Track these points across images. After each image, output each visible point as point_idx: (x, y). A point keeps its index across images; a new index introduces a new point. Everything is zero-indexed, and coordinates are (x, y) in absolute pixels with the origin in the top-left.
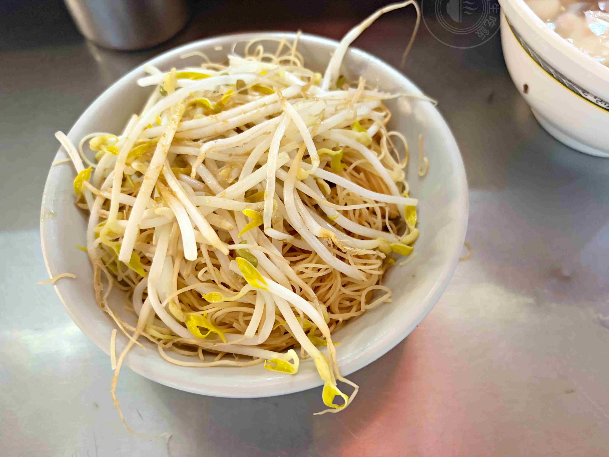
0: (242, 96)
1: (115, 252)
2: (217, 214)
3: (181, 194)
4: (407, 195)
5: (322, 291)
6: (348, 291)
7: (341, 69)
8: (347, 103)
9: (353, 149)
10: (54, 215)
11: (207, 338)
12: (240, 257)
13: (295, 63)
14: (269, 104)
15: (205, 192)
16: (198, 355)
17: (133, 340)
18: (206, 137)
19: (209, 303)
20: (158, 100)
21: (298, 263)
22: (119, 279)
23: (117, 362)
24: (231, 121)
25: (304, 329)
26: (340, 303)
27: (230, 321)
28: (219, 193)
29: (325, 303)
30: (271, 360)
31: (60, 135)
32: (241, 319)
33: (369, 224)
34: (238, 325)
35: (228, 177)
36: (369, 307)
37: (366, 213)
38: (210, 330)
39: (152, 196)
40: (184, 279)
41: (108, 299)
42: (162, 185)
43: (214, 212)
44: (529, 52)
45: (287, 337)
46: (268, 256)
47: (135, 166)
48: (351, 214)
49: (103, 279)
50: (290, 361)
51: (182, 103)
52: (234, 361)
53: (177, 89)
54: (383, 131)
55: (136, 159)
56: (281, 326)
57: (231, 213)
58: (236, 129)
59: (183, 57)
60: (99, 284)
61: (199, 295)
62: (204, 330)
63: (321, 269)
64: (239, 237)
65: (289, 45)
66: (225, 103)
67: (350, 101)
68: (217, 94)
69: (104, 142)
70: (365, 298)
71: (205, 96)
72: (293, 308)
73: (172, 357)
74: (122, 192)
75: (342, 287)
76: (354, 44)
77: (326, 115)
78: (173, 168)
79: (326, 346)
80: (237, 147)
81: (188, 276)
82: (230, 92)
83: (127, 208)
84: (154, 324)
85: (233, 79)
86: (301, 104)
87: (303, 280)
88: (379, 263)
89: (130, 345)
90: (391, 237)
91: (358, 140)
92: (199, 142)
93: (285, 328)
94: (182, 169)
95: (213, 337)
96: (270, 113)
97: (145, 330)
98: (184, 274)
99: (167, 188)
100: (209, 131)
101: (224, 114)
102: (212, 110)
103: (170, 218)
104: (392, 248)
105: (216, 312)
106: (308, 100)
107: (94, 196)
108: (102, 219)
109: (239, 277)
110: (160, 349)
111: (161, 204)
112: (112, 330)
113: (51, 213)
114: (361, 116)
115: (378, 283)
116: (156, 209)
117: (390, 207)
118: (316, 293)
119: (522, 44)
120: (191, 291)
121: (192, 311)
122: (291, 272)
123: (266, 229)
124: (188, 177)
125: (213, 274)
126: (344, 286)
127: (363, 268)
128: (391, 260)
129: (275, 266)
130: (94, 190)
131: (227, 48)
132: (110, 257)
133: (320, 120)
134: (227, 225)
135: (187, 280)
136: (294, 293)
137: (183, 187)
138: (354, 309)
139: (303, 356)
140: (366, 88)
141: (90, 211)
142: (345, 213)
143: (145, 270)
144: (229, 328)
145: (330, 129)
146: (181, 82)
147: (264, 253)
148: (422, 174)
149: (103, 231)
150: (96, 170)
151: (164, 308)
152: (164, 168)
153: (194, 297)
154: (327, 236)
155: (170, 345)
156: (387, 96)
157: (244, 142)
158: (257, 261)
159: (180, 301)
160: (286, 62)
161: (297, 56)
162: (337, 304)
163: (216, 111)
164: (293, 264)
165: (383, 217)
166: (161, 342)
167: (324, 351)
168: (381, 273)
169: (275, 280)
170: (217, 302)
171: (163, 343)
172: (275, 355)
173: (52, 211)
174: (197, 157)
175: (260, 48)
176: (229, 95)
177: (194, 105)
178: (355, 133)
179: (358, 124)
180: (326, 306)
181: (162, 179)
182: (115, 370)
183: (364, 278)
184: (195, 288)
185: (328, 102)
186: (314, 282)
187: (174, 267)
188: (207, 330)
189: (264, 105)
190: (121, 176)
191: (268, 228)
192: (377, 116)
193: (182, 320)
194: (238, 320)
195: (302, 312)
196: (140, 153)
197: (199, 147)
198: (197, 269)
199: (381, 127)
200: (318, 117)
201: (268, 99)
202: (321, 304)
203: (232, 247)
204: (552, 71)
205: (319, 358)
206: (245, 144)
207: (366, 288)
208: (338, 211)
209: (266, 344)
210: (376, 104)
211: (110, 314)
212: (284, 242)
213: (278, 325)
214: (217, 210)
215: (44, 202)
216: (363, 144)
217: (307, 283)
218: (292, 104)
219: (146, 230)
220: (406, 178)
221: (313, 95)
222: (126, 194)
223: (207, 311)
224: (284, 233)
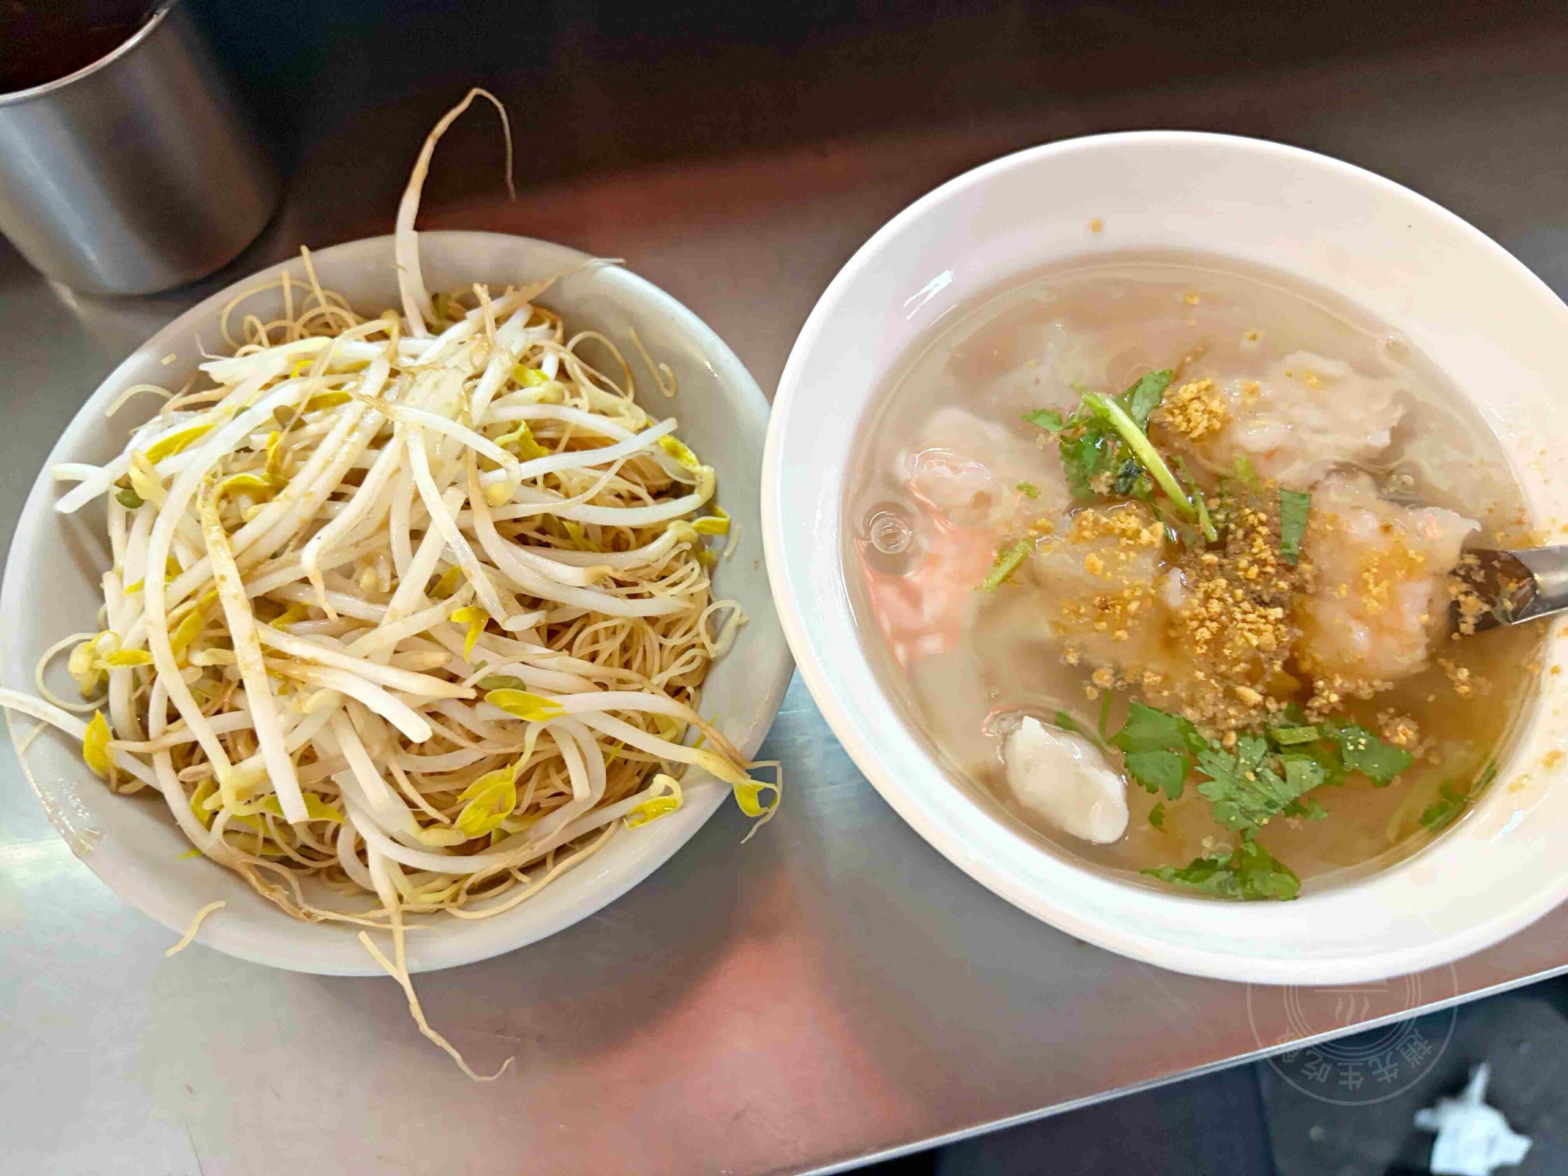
0: (301, 434)
2: (404, 652)
3: (323, 655)
5: (636, 662)
6: (676, 639)
12: (494, 688)
14: (360, 421)
15: (356, 629)
16: (518, 881)
17: (398, 927)
18: (294, 540)
21: (575, 643)
24: (314, 488)
28: (382, 617)
30: (632, 812)
35: (379, 582)
36: (720, 644)
41: (307, 899)
42: (280, 661)
43: (397, 651)
46: (526, 663)
47: (200, 659)
49: (271, 878)
50: (664, 794)
51: (203, 504)
53: (168, 483)
54: (566, 358)
55: (192, 648)
56: (616, 755)
57: (425, 636)
58: (332, 497)
59: (110, 413)
60: (273, 890)
63: (615, 627)
64: (469, 663)
66: (280, 466)
69: (94, 655)
70: (707, 634)
71: (229, 471)
72: (616, 714)
74: (208, 715)
75: (662, 639)
78: (272, 623)
80: (358, 525)
82: (274, 439)
85: (264, 413)
86: (415, 392)
87: (603, 663)
89: (399, 938)
91: (543, 401)
92: (288, 555)
94: (287, 617)
96: (375, 436)
99: (291, 661)
100: (292, 525)
101: (295, 484)
102: (267, 487)
103: (336, 702)
104: (697, 530)
107: (145, 758)
109: (507, 724)
110: (454, 911)
111: (303, 693)
114: (518, 350)
115: (710, 602)
116: (299, 705)
118: (630, 670)
122: (577, 663)
123: (502, 624)
126: (664, 636)
127: (674, 591)
129: (549, 671)
130: (139, 747)
134: (437, 658)
136: (605, 692)
137: (316, 642)
139: (678, 774)
140: (493, 297)
141: (156, 785)
146: (166, 466)
147: (520, 662)
148: (671, 393)
149: (225, 797)
150: (113, 711)
152: (262, 633)
154: (599, 574)
155: (463, 898)
156: (534, 291)
157: (366, 511)
158: (519, 681)
161: (332, 302)
163: (278, 488)
164: (568, 649)
166: (447, 902)
168: (706, 583)
169: (565, 691)
171: (452, 901)
172: (634, 802)
174: (305, 580)
175: (250, 318)
176: (277, 444)
177: (227, 497)
178: (531, 390)
179: (521, 368)
181: (270, 653)
183: (688, 605)
186: (619, 657)
189: (353, 429)
190: (187, 691)
191: (504, 620)
192: (540, 334)
196: (191, 636)
197: (298, 561)
199: (558, 353)
201: (348, 414)
205: (706, 759)
206: (369, 513)
207: (699, 617)
209: (610, 795)
211: (333, 919)
212: (535, 628)
213: (609, 758)
214: (398, 646)
216: (553, 401)
217: (610, 665)
224: (527, 613)
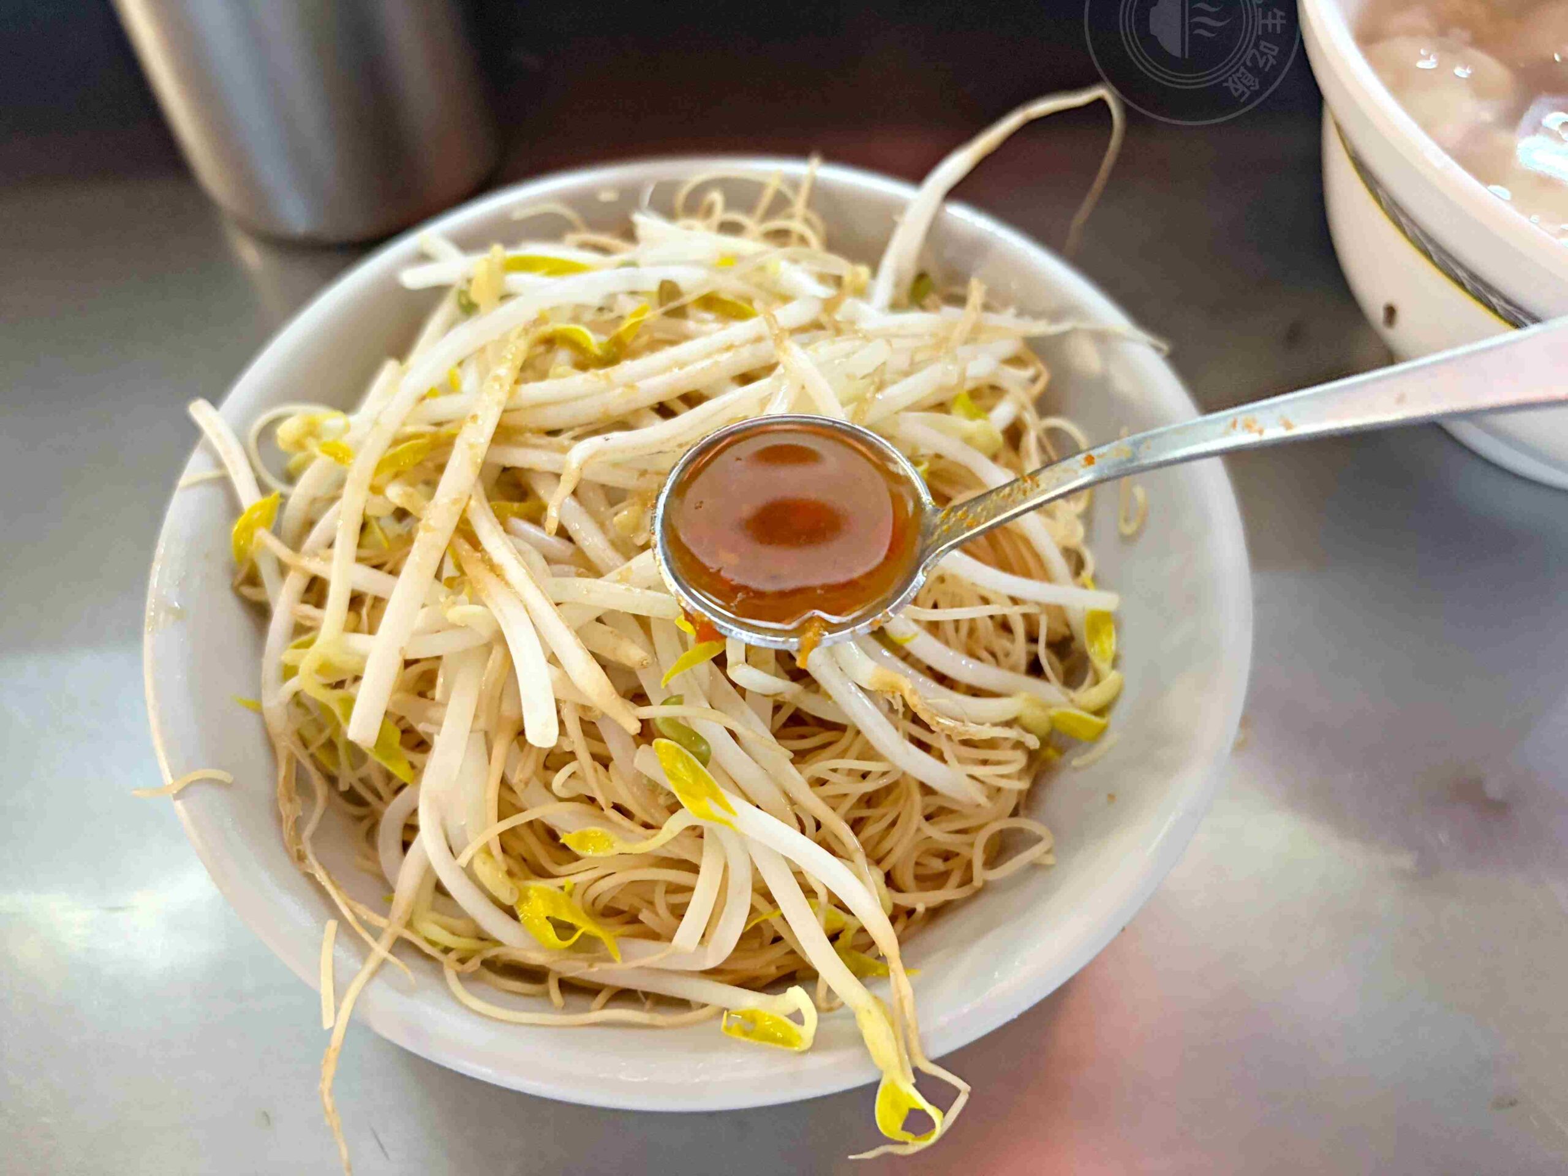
0: (673, 322)
1: (333, 715)
2: (605, 624)
3: (514, 570)
4: (1088, 582)
5: (872, 830)
6: (939, 834)
7: (921, 257)
8: (941, 344)
9: (955, 464)
10: (180, 615)
11: (571, 948)
12: (664, 737)
13: (803, 240)
14: (742, 345)
15: (576, 566)
16: (547, 994)
17: (381, 950)
18: (580, 426)
19: (577, 858)
20: (451, 325)
21: (812, 755)
22: (343, 787)
23: (337, 1010)
24: (644, 385)
25: (826, 932)
26: (917, 864)
27: (631, 905)
28: (610, 570)
29: (878, 862)
30: (740, 1010)
31: (200, 411)
32: (661, 901)
33: (993, 655)
34: (654, 916)
35: (637, 528)
36: (994, 875)
37: (987, 629)
38: (580, 928)
39: (438, 576)
40: (514, 792)
41: (314, 838)
42: (467, 546)
43: (599, 620)
44: (1402, 224)
45: (777, 951)
46: (733, 734)
47: (396, 494)
48: (950, 630)
49: (300, 785)
50: (789, 1016)
51: (519, 337)
52: (642, 1010)
53: (505, 297)
54: (1030, 417)
55: (396, 476)
56: (766, 921)
57: (643, 622)
58: (657, 406)
59: (518, 215)
60: (290, 800)
61: (552, 835)
62: (563, 929)
63: (869, 773)
64: (663, 686)
65: (789, 193)
66: (628, 340)
67: (946, 339)
68: (607, 316)
69: (312, 431)
70: (985, 851)
71: (576, 319)
72: (798, 874)
73: (480, 997)
74: (359, 560)
75: (924, 821)
76: (958, 193)
77: (887, 377)
78: (493, 503)
79: (887, 976)
80: (660, 452)
81: (527, 784)
82: (642, 312)
83: (368, 602)
84: (434, 908)
85: (650, 279)
86: (826, 347)
87: (825, 799)
88: (1020, 760)
89: (371, 965)
90: (1051, 691)
91: (968, 440)
92: (563, 439)
93: (776, 928)
94: (516, 506)
95: (588, 946)
96: (744, 369)
97: (409, 925)
98: (516, 779)
99: (479, 555)
100: (590, 409)
101: (627, 368)
102: (596, 356)
103: (486, 633)
104: (1052, 721)
105: (596, 880)
106: (840, 338)
107: (283, 569)
108: (301, 630)
109: (659, 790)
110: (450, 975)
111: (464, 597)
112: (325, 923)
113: (170, 610)
114: (976, 378)
115: (1015, 813)
116: (449, 607)
117: (1049, 614)
118: (857, 834)
119: (1383, 203)
120: (530, 824)
121: (533, 876)
122: (796, 779)
123: (731, 667)
124: (538, 528)
125: (593, 781)
126: (928, 818)
127: (980, 771)
128: (1050, 752)
129: (755, 764)
130: (284, 553)
131: (630, 197)
132: (321, 729)
133: (872, 388)
134: (632, 653)
135: (523, 796)
136: (800, 834)
137: (520, 552)
138: (955, 879)
139: (823, 1005)
140: (987, 307)
141: (272, 605)
142: (934, 628)
143: (413, 766)
144: (628, 923)
145: (896, 413)
146: (516, 280)
147: (727, 729)
148: (1128, 530)
149: (308, 660)
150: (291, 501)
151: (462, 868)
152: (473, 503)
153: (538, 838)
154: (892, 687)
155: (474, 964)
156: (1040, 328)
157: (678, 442)
158: (709, 751)
159: (504, 850)
160: (780, 236)
161: (807, 221)
162: (912, 863)
163: (609, 360)
164: (800, 757)
165: (1032, 639)
166: (453, 956)
167: (881, 992)
168: (1024, 785)
169: (753, 798)
170: (601, 854)
171: (458, 957)
172: (751, 1000)
173: (176, 604)
174: (558, 476)
175: (716, 197)
176: (641, 318)
177: (550, 342)
178: (960, 421)
179: (965, 399)
180: (883, 871)
181: (465, 531)
182: (332, 1029)
183: (982, 800)
184: (543, 817)
185: (894, 341)
186: (852, 808)
187: (490, 763)
188: (571, 928)
189: (729, 348)
190: (359, 521)
191: (737, 664)
192: (1015, 378)
193: (508, 899)
194: (651, 903)
195: (822, 887)
196: (407, 461)
197: (564, 450)
198: (547, 764)
199: (1023, 407)
200: (867, 381)
201: (739, 330)
202: (872, 864)
203: (645, 712)
204: (1461, 274)
205: (869, 1012)
206: (680, 445)
207: (986, 824)
208: (917, 621)
209: (727, 967)
210: (1009, 347)
211: (319, 879)
212: (775, 701)
213: (756, 918)
214: (605, 614)
215: (154, 581)
216: (982, 449)
217: (834, 809)
218: (804, 345)
219: (416, 661)
220: (1088, 539)
221: (852, 322)
222: (367, 565)
223: (576, 877)
224: (776, 675)
